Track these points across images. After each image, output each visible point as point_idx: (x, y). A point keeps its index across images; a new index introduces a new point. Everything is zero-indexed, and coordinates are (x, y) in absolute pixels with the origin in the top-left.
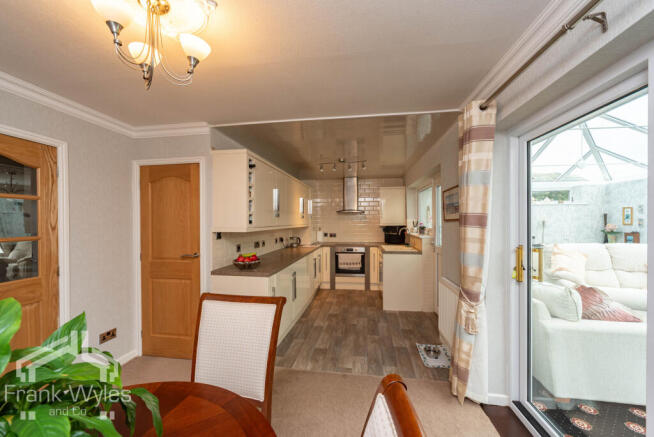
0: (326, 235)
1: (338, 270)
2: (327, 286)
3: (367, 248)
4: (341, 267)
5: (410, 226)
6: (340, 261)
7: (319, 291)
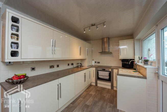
0: (96, 62)
1: (98, 78)
2: (94, 84)
3: (112, 69)
4: (100, 77)
6: (99, 74)
7: (91, 85)
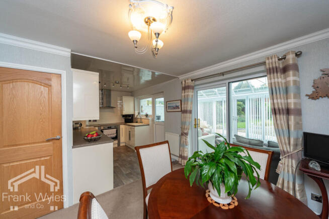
0: (90, 121)
5: (136, 114)
